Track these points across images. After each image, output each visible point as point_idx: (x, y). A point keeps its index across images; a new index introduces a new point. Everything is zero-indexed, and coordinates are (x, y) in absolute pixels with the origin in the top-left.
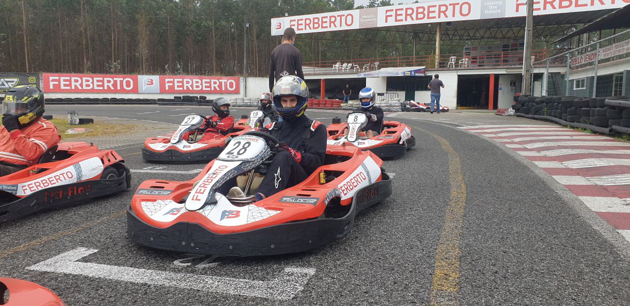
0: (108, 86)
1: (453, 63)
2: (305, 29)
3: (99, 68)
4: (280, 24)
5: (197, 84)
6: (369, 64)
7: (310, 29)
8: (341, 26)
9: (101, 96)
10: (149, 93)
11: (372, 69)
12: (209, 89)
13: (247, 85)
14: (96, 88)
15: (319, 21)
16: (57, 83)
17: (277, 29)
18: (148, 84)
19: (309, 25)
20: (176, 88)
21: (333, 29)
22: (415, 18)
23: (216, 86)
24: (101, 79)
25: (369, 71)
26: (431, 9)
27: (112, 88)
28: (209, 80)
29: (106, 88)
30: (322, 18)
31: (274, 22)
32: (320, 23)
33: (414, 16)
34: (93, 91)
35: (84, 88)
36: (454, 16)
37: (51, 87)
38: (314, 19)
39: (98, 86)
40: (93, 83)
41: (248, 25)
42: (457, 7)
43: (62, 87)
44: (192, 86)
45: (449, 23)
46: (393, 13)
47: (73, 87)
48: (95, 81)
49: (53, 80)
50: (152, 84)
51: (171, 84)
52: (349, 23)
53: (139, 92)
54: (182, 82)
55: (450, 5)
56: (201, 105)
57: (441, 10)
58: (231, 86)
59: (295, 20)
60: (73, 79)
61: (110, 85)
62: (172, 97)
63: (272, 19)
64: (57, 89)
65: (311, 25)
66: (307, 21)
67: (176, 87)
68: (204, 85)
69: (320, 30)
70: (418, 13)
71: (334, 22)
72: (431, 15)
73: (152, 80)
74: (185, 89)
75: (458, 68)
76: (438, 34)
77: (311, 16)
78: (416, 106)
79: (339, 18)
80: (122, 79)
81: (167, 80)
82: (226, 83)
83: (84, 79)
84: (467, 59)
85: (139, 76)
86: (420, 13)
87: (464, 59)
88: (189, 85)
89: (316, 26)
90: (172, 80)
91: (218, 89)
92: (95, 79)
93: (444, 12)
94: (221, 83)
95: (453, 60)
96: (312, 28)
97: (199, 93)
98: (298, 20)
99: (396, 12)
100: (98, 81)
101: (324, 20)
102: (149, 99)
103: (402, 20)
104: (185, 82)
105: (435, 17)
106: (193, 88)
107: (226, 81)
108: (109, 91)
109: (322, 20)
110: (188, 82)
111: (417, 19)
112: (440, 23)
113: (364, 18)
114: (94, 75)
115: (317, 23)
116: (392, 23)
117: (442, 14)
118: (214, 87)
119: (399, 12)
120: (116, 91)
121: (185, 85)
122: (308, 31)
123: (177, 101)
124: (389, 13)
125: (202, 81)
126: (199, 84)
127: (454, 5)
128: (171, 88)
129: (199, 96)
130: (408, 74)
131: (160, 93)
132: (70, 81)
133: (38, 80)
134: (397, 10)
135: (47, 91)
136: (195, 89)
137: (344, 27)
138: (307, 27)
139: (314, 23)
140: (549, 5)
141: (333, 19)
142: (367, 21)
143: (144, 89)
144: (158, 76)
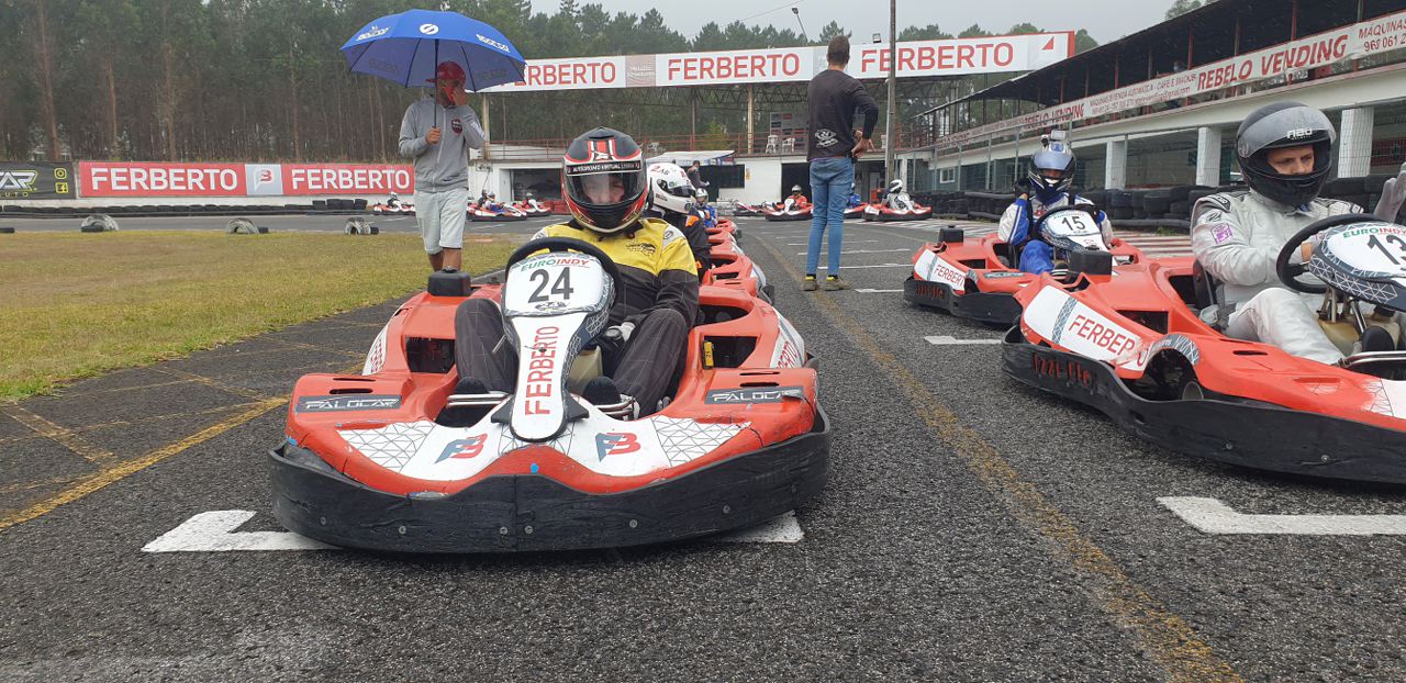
0: (194, 184)
1: (774, 145)
2: (531, 84)
3: (178, 155)
5: (346, 179)
7: (540, 83)
8: (594, 81)
9: (182, 202)
10: (264, 196)
12: (366, 187)
14: (173, 187)
15: (554, 71)
16: (105, 179)
18: (262, 179)
20: (311, 186)
21: (580, 85)
22: (715, 75)
23: (377, 180)
24: (182, 171)
26: (740, 62)
27: (202, 188)
28: (365, 172)
29: (191, 187)
30: (561, 66)
32: (557, 74)
33: (714, 71)
34: (168, 193)
35: (152, 188)
36: (774, 73)
37: (95, 187)
38: (545, 67)
39: (177, 183)
40: (168, 178)
43: (115, 187)
44: (337, 182)
46: (681, 66)
47: (134, 187)
48: (171, 175)
49: (98, 175)
50: (269, 179)
51: (302, 179)
52: (608, 76)
53: (249, 194)
54: (321, 175)
58: (403, 181)
60: (133, 171)
61: (198, 181)
62: (307, 201)
65: (541, 78)
67: (310, 183)
68: (357, 179)
69: (557, 87)
70: (720, 67)
71: (581, 75)
72: (740, 71)
73: (269, 172)
74: (326, 187)
75: (780, 154)
76: (750, 101)
79: (590, 68)
80: (218, 171)
81: (294, 172)
82: (393, 176)
83: (152, 171)
85: (246, 165)
86: (724, 67)
88: (332, 181)
89: (550, 79)
90: (303, 172)
91: (381, 187)
92: (172, 171)
94: (384, 176)
95: (773, 141)
97: (349, 194)
99: (686, 65)
100: (176, 175)
101: (564, 70)
102: (266, 205)
103: (696, 77)
104: (325, 176)
105: (747, 75)
106: (338, 186)
108: (196, 192)
109: (560, 70)
110: (330, 176)
111: (719, 76)
112: (753, 85)
113: (633, 71)
114: (170, 164)
115: (552, 74)
116: (679, 80)
117: (757, 70)
118: (374, 183)
119: (690, 65)
120: (207, 193)
121: (326, 180)
122: (535, 87)
123: (317, 208)
124: (674, 65)
125: (353, 173)
126: (349, 179)
127: (774, 57)
128: (302, 186)
129: (353, 199)
130: (713, 163)
131: (284, 195)
132: (127, 175)
133: (71, 174)
134: (686, 61)
135: (89, 193)
136: (342, 186)
137: (600, 84)
138: (533, 80)
139: (546, 75)
140: (905, 64)
141: (580, 70)
142: (638, 75)
143: (256, 188)
144: (280, 166)
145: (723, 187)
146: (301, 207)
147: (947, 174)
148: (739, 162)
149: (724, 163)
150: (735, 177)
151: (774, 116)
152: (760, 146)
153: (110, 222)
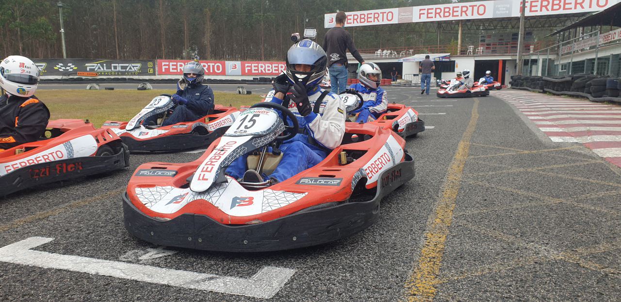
1: (471, 51)
2: (353, 23)
4: (332, 18)
5: (268, 68)
6: (405, 52)
7: (358, 23)
8: (383, 21)
10: (233, 75)
11: (407, 55)
15: (365, 16)
16: (167, 67)
17: (330, 22)
18: (233, 68)
19: (356, 19)
20: (253, 72)
21: (376, 23)
22: (442, 16)
25: (406, 57)
26: (455, 9)
30: (368, 14)
31: (327, 17)
32: (366, 18)
33: (442, 14)
36: (472, 15)
37: (163, 71)
38: (361, 15)
41: (307, 20)
42: (475, 8)
43: (171, 71)
44: (265, 70)
45: (469, 21)
46: (425, 12)
47: (178, 71)
49: (165, 65)
50: (236, 68)
51: (250, 68)
52: (390, 18)
53: (226, 74)
54: (258, 66)
55: (470, 6)
57: (463, 10)
60: (179, 64)
62: (251, 78)
63: (326, 15)
65: (359, 20)
67: (253, 70)
68: (274, 68)
69: (366, 24)
70: (445, 12)
71: (377, 18)
72: (455, 14)
73: (235, 65)
74: (260, 72)
75: (475, 55)
76: (460, 28)
77: (359, 13)
79: (382, 14)
80: (214, 64)
81: (246, 65)
84: (482, 48)
85: (226, 62)
86: (447, 12)
87: (479, 48)
88: (263, 69)
89: (363, 20)
90: (250, 65)
93: (465, 12)
95: (471, 48)
96: (359, 21)
97: (270, 75)
99: (428, 11)
101: (369, 16)
102: (235, 79)
103: (432, 17)
104: (260, 67)
105: (458, 16)
109: (367, 16)
110: (262, 67)
111: (444, 16)
112: (462, 21)
113: (402, 15)
115: (364, 18)
116: (424, 19)
117: (464, 13)
119: (430, 11)
121: (260, 69)
122: (356, 24)
123: (255, 81)
124: (422, 12)
125: (272, 66)
126: (270, 68)
127: (473, 6)
128: (250, 71)
130: (437, 60)
131: (242, 75)
132: (176, 65)
133: (154, 65)
134: (428, 9)
135: (161, 73)
136: (267, 72)
137: (386, 22)
138: (355, 21)
139: (361, 18)
140: (544, 8)
141: (376, 15)
142: (404, 17)
143: (230, 71)
144: (240, 62)
145: (444, 72)
146: (248, 81)
147: (564, 66)
148: (452, 59)
149: (444, 60)
150: (450, 67)
151: (481, 37)
152: (464, 51)
153: (149, 86)
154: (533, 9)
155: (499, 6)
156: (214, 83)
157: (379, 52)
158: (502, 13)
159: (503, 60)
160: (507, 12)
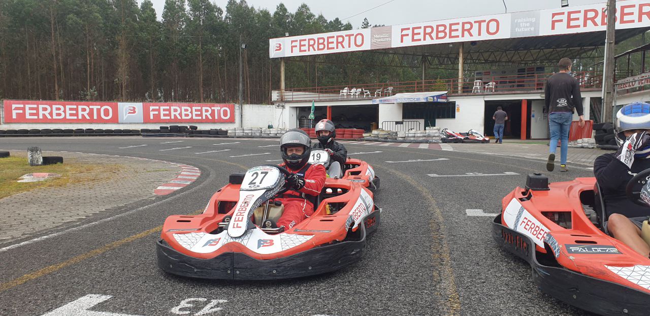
0: (83, 115)
1: (479, 87)
2: (309, 50)
3: (73, 95)
4: (280, 45)
5: (186, 113)
6: (381, 90)
7: (315, 50)
8: (349, 47)
9: (74, 127)
10: (130, 123)
11: (384, 94)
12: (200, 118)
13: (243, 114)
14: (68, 117)
15: (324, 40)
16: (21, 111)
17: (276, 50)
18: (129, 113)
19: (313, 46)
20: (162, 117)
21: (340, 50)
22: (435, 38)
23: (208, 114)
24: (75, 107)
25: (383, 97)
26: (454, 27)
27: (88, 117)
28: (200, 108)
29: (80, 117)
30: (328, 38)
31: (273, 43)
32: (326, 43)
33: (434, 35)
34: (65, 121)
35: (54, 118)
36: (480, 34)
37: (14, 117)
38: (319, 39)
39: (71, 115)
40: (65, 111)
41: (243, 46)
42: (484, 25)
43: (28, 117)
44: (180, 114)
45: (473, 43)
46: (410, 32)
47: (41, 117)
48: (67, 109)
49: (16, 109)
50: (134, 112)
51: (157, 113)
52: (359, 43)
54: (169, 110)
55: (475, 22)
56: (193, 137)
57: (465, 28)
58: (225, 114)
59: (296, 41)
60: (41, 107)
61: (85, 114)
62: (157, 127)
63: (270, 40)
64: (21, 118)
65: (316, 46)
66: (311, 41)
67: (162, 115)
68: (194, 113)
69: (326, 51)
70: (438, 32)
71: (341, 43)
72: (453, 34)
73: (134, 108)
74: (173, 117)
75: (484, 93)
76: (461, 55)
77: (315, 36)
78: (454, 136)
79: (348, 37)
80: (99, 107)
81: (151, 108)
82: (219, 111)
83: (54, 107)
84: (494, 83)
86: (441, 32)
87: (490, 83)
88: (177, 114)
89: (321, 46)
90: (157, 108)
91: (210, 118)
92: (68, 107)
93: (468, 30)
94: (213, 111)
95: (478, 84)
97: (188, 123)
98: (301, 41)
99: (413, 31)
100: (71, 109)
101: (330, 40)
102: (131, 129)
103: (420, 40)
104: (172, 111)
105: (458, 36)
106: (181, 117)
107: (219, 108)
108: (84, 120)
109: (328, 40)
110: (175, 110)
111: (437, 38)
112: (463, 43)
113: (376, 38)
114: (66, 102)
115: (323, 44)
116: (408, 42)
117: (466, 33)
118: (206, 115)
119: (416, 31)
120: (92, 121)
121: (173, 113)
122: (312, 52)
123: (163, 132)
124: (405, 32)
125: (192, 109)
126: (188, 113)
127: (480, 22)
128: (156, 117)
129: (188, 126)
130: (431, 100)
131: (144, 123)
132: (37, 109)
134: (413, 28)
135: (9, 121)
136: (184, 117)
137: (354, 48)
138: (311, 48)
139: (319, 44)
140: (589, 22)
141: (340, 39)
142: (379, 40)
143: (125, 118)
144: (141, 104)
145: (439, 118)
146: (151, 131)
148: (451, 100)
149: (439, 100)
150: (449, 111)
152: (468, 88)
154: (573, 23)
155: (519, 21)
156: (96, 135)
157: (345, 90)
158: (525, 30)
159: (527, 100)
160: (532, 29)
